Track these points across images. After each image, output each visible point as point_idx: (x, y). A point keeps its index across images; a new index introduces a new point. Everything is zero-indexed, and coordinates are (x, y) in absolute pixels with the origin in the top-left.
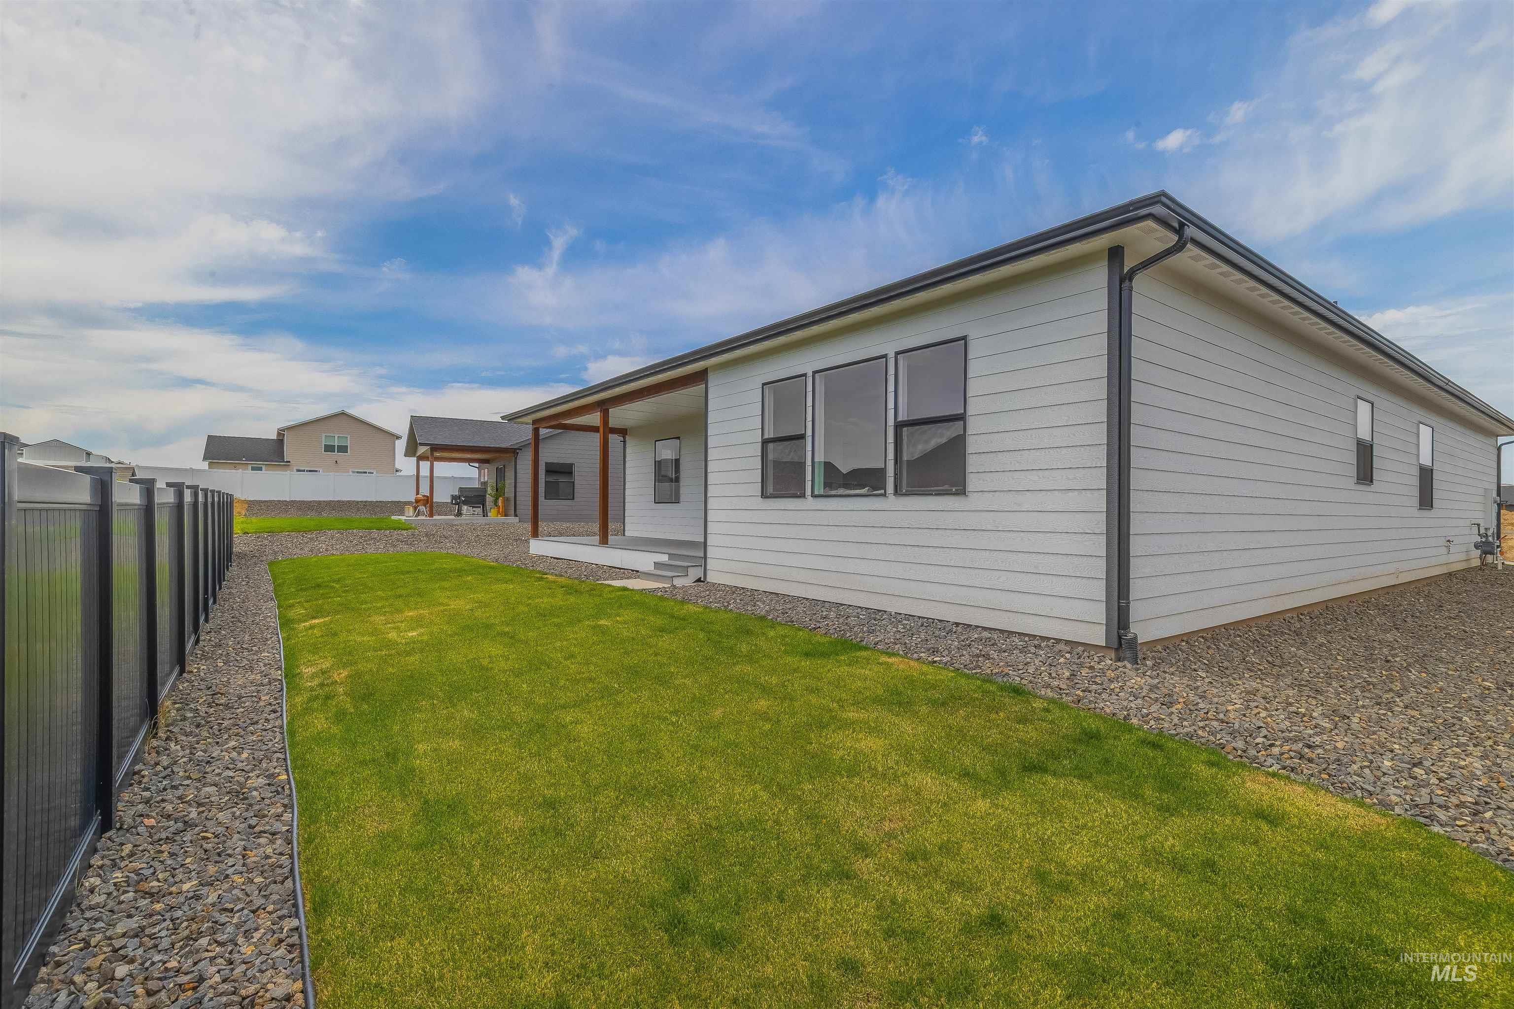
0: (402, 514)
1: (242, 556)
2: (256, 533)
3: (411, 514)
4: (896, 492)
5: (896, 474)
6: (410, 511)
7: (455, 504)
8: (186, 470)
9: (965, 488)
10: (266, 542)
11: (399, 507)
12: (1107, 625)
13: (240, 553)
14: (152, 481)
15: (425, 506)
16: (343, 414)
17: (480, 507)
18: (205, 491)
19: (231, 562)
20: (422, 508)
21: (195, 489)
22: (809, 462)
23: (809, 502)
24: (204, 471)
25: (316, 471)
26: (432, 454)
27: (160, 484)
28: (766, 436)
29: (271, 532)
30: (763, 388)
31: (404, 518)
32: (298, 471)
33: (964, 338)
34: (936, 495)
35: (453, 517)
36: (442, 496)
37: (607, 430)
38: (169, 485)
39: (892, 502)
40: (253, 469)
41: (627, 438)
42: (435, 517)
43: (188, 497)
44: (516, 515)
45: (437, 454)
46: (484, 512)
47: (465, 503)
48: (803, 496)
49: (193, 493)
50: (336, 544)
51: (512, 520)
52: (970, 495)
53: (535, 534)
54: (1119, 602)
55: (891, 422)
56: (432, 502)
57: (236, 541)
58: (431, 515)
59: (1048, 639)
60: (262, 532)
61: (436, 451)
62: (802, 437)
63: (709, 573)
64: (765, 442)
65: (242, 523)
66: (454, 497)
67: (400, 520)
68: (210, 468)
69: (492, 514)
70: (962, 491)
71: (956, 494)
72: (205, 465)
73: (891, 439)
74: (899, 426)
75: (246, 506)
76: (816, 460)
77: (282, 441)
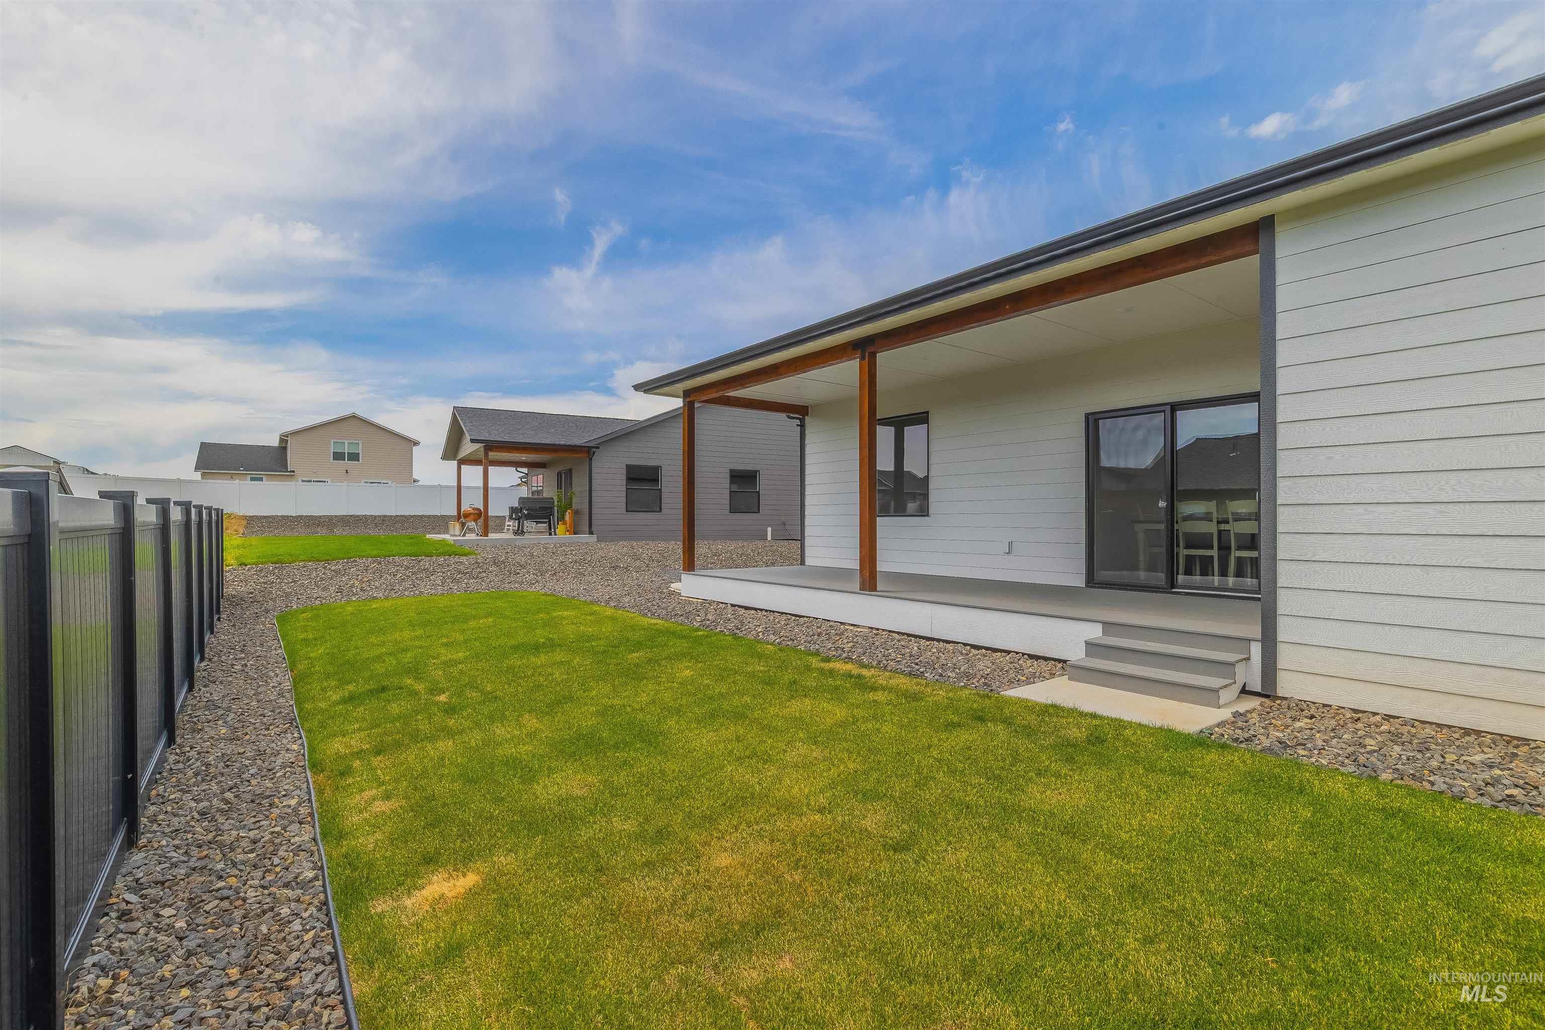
0: (446, 531)
1: (237, 601)
2: (257, 564)
3: (457, 533)
6: (455, 528)
7: (515, 518)
8: (174, 481)
10: (271, 578)
11: (439, 523)
13: (234, 596)
14: (132, 495)
15: (475, 521)
16: (354, 417)
17: (545, 523)
18: (199, 508)
19: (218, 612)
20: (472, 524)
21: (186, 506)
24: (197, 482)
25: (324, 482)
26: (486, 455)
27: (140, 500)
29: (280, 563)
31: (447, 537)
32: (305, 481)
35: (513, 536)
36: (499, 508)
38: (149, 501)
40: (252, 479)
42: (488, 536)
43: (176, 514)
44: (591, 533)
45: (493, 455)
46: (550, 529)
47: (528, 517)
49: (184, 511)
50: (374, 580)
51: (585, 538)
53: (690, 565)
56: (487, 518)
57: (228, 576)
58: (485, 533)
60: (266, 563)
61: (491, 450)
65: (238, 547)
66: (513, 510)
67: (444, 540)
68: (203, 478)
69: (561, 529)
72: (197, 476)
75: (244, 522)
77: (285, 448)
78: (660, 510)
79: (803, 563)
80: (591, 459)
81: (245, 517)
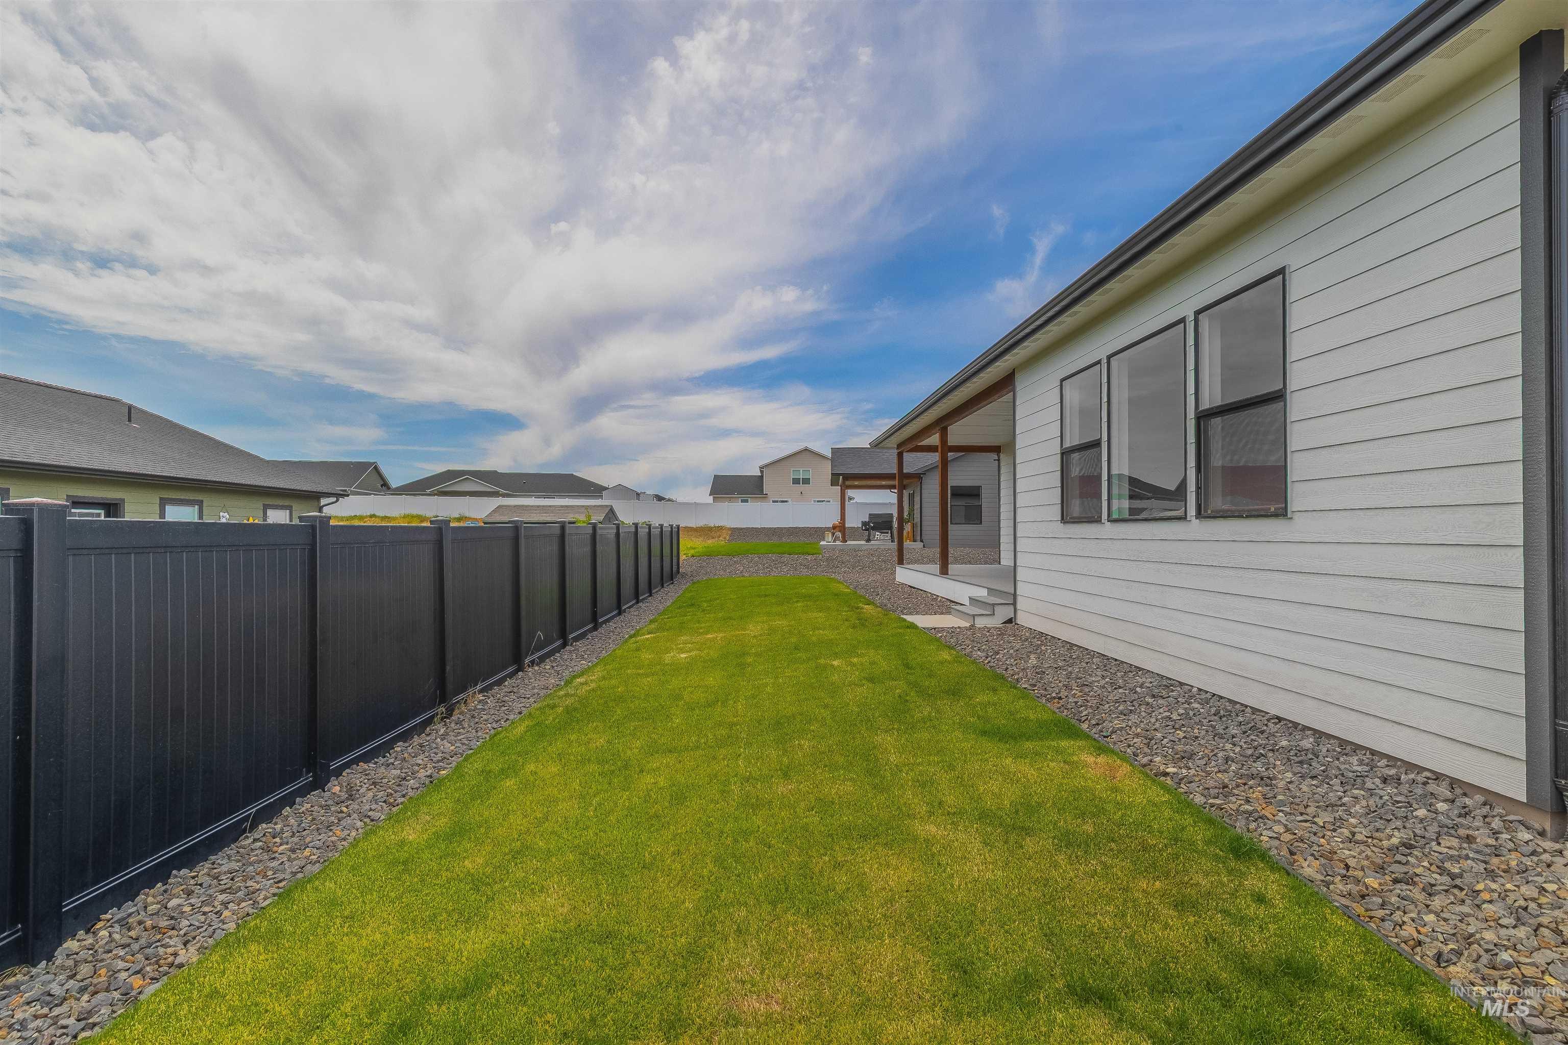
0: (823, 540)
1: (684, 576)
3: (830, 540)
4: (1199, 515)
5: (1198, 488)
6: (829, 537)
7: (865, 530)
8: (691, 504)
9: (1286, 507)
11: (819, 533)
12: (1529, 762)
15: (839, 531)
16: (806, 450)
17: (887, 533)
20: (837, 534)
22: (1105, 477)
23: (1107, 529)
25: (786, 501)
28: (1067, 444)
30: (1061, 386)
31: (824, 544)
32: (774, 502)
33: (1282, 271)
34: (1247, 517)
35: (863, 542)
36: (854, 521)
37: (945, 448)
39: (1195, 527)
40: (742, 501)
41: (1002, 455)
42: (848, 543)
45: (848, 483)
46: (890, 538)
47: (874, 528)
48: (1098, 521)
52: (1296, 516)
53: (901, 561)
54: (1555, 724)
55: (1191, 414)
56: (846, 530)
58: (844, 541)
59: (1421, 769)
61: (847, 480)
62: (1097, 444)
63: (1019, 613)
64: (1066, 454)
66: (864, 524)
67: (821, 546)
70: (1282, 513)
71: (1276, 515)
72: (710, 500)
73: (1191, 439)
74: (1203, 417)
76: (1114, 471)
77: (762, 476)
78: (981, 523)
79: (1000, 563)
80: (921, 483)
81: (730, 529)
